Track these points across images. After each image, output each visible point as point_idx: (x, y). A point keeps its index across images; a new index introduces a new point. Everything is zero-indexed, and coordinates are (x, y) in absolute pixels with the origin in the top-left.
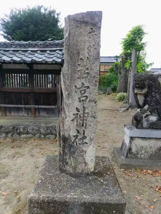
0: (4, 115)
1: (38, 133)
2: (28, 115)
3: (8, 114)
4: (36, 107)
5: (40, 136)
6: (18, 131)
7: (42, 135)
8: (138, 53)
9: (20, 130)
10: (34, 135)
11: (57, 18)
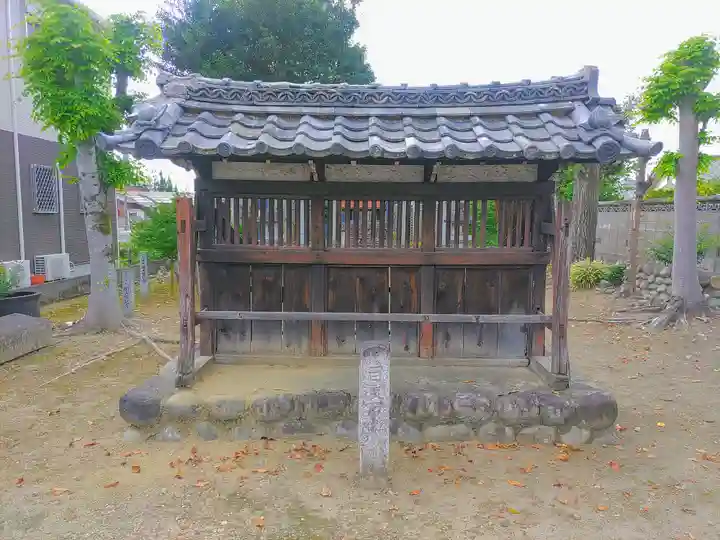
0: (320, 348)
1: (489, 420)
2: (407, 348)
3: (333, 345)
4: (471, 319)
5: (500, 431)
6: (420, 411)
7: (507, 429)
8: (700, 126)
9: (426, 410)
10: (475, 426)
11: (352, 11)
